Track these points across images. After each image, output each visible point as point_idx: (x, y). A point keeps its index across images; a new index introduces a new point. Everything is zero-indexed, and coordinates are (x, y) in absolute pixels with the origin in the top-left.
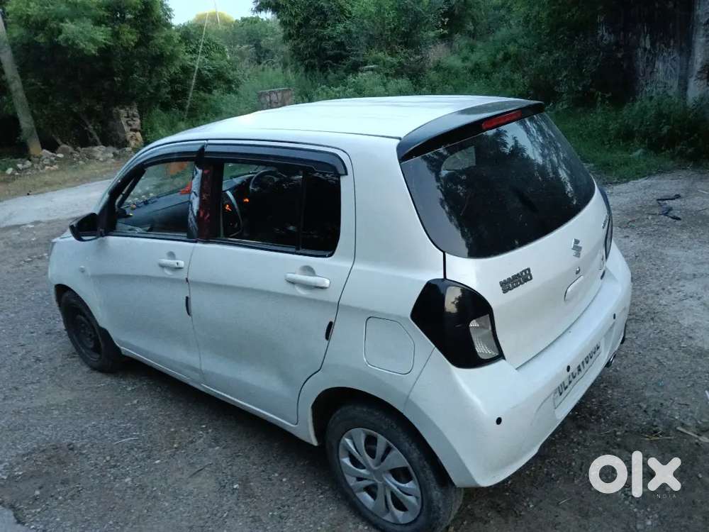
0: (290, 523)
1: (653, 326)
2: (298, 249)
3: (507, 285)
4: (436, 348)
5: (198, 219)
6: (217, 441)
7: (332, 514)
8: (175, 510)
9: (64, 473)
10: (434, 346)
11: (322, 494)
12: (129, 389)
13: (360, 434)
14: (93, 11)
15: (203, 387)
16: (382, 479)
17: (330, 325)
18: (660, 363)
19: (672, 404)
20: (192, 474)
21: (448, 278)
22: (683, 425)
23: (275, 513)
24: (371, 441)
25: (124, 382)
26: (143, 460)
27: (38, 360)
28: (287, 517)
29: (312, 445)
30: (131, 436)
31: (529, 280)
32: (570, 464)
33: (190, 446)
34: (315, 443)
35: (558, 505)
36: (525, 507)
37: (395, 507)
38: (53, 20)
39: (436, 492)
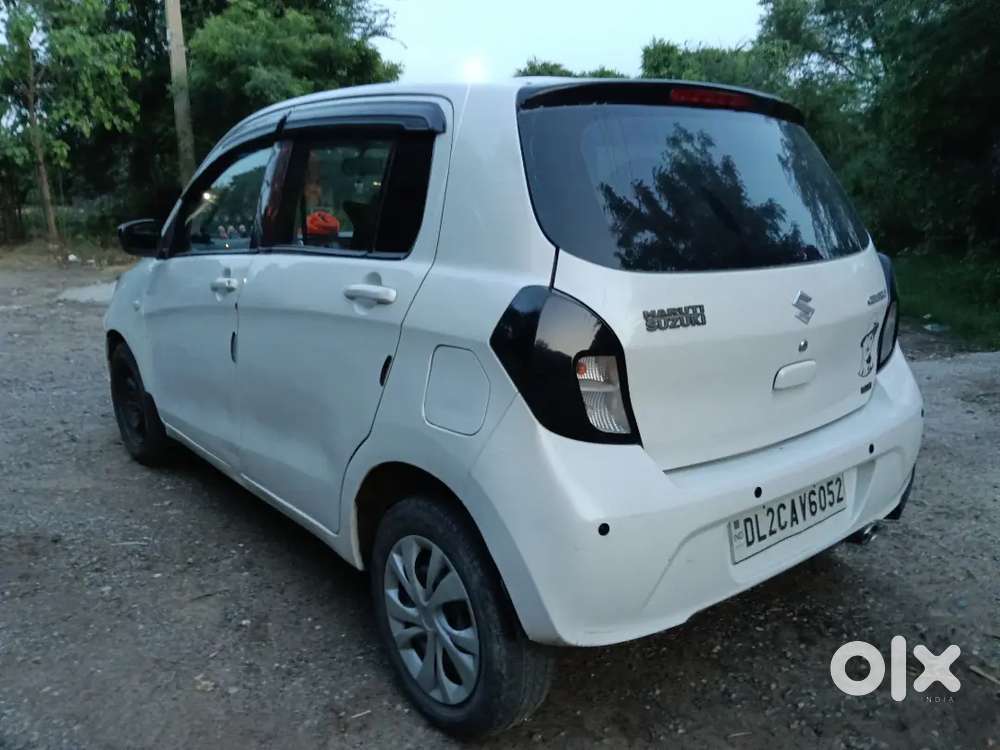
0: (298, 682)
1: (976, 526)
2: (371, 252)
3: (655, 321)
4: (519, 395)
5: (265, 218)
6: (249, 565)
7: (364, 682)
8: (149, 636)
9: (30, 566)
10: (517, 391)
11: (362, 654)
12: (168, 488)
13: (412, 546)
14: (296, 60)
15: (244, 479)
16: (432, 624)
17: (389, 360)
18: (970, 575)
19: (972, 633)
20: (195, 596)
21: (556, 286)
22: (982, 665)
23: (284, 666)
24: (424, 557)
25: (165, 480)
26: (140, 569)
27: (73, 440)
28: (298, 675)
29: (355, 569)
30: (140, 541)
31: (698, 324)
32: (768, 686)
33: (212, 565)
34: (358, 564)
35: (726, 738)
36: (670, 731)
37: (446, 675)
38: (242, 63)
39: (498, 647)
